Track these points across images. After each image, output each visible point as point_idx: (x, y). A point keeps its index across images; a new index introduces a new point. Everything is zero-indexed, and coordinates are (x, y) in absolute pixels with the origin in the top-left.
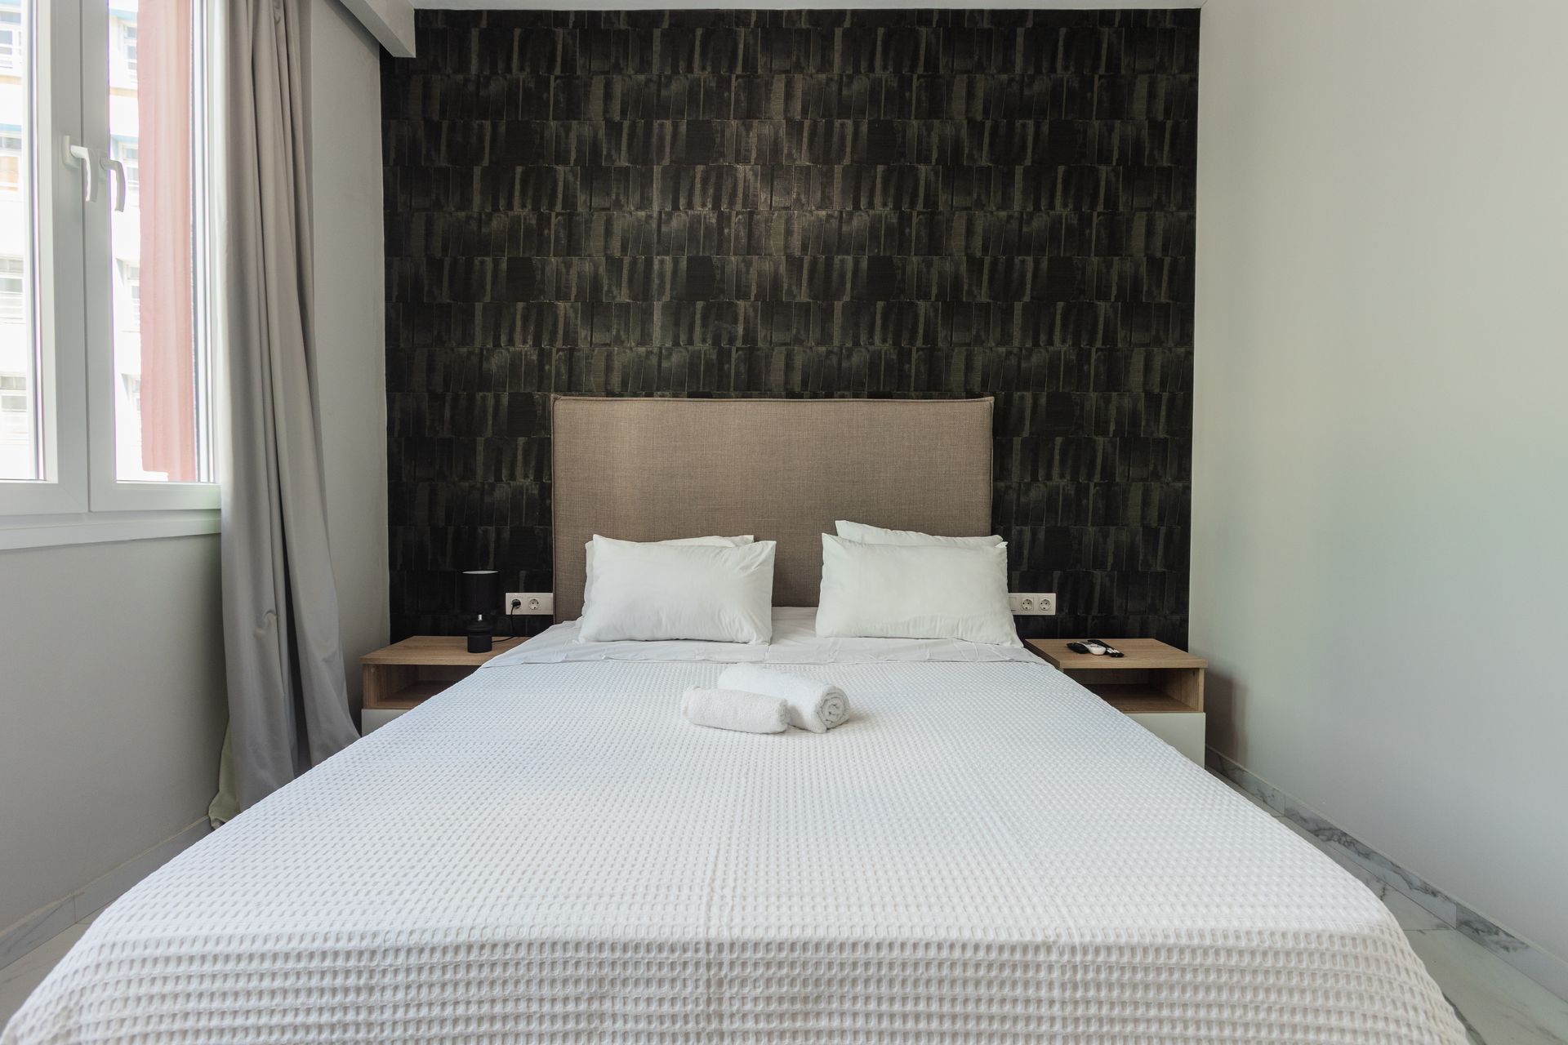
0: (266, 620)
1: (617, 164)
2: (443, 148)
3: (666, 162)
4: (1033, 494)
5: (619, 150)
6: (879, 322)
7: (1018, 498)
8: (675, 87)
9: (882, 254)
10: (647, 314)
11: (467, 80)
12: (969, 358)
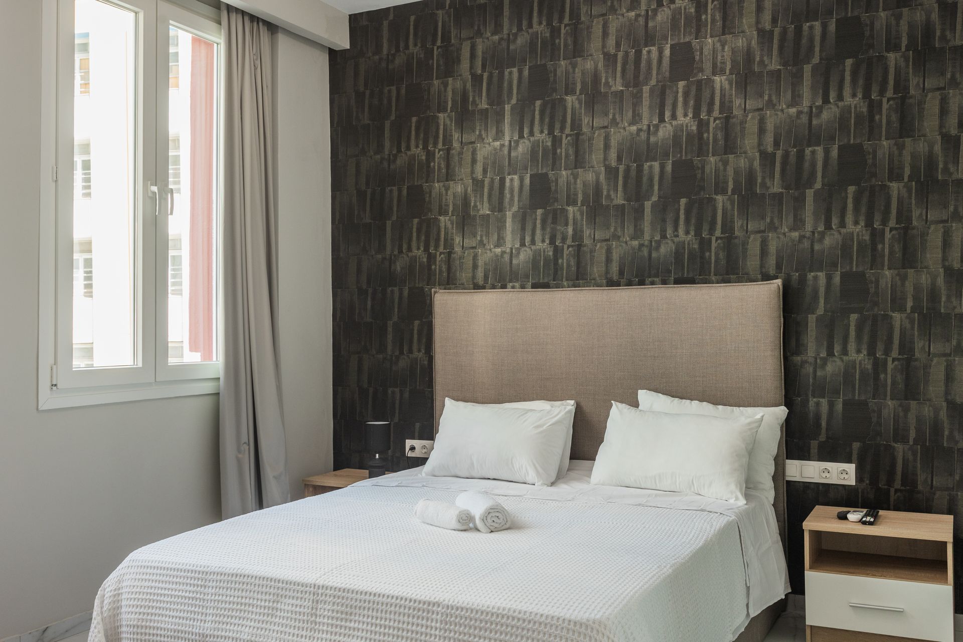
0: (242, 448)
1: (480, 107)
2: (366, 109)
3: (514, 101)
4: (830, 368)
5: (481, 96)
6: (682, 216)
7: (815, 372)
8: (520, 41)
9: (684, 158)
10: (501, 222)
11: (381, 59)
12: (764, 244)
